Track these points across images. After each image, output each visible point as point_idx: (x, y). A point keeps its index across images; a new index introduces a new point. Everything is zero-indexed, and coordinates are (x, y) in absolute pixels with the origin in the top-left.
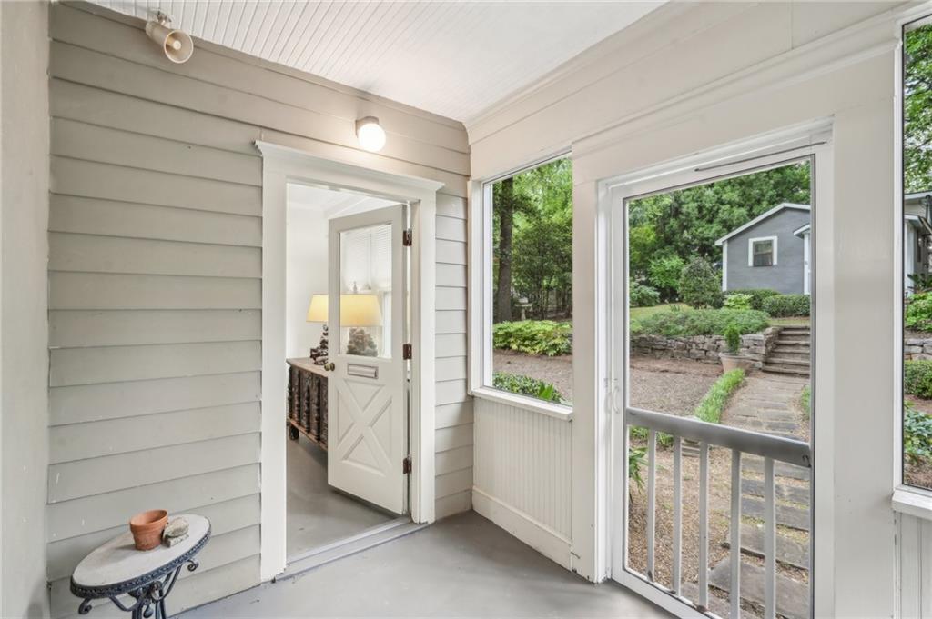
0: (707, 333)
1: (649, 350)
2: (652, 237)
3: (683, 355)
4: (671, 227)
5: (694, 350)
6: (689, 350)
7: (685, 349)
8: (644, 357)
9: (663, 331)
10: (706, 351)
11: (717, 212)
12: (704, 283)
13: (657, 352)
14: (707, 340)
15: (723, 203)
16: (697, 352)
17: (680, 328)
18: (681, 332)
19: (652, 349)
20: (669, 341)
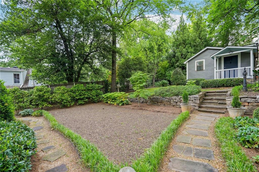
0: (177, 95)
1: (156, 102)
2: (168, 65)
3: (168, 104)
4: (173, 61)
5: (172, 102)
6: (170, 102)
7: (169, 102)
8: (154, 105)
9: (161, 95)
10: (177, 102)
11: (187, 55)
12: (179, 76)
13: (159, 103)
14: (177, 98)
15: (188, 53)
16: (173, 103)
17: (167, 93)
18: (168, 95)
19: (157, 102)
20: (163, 99)
